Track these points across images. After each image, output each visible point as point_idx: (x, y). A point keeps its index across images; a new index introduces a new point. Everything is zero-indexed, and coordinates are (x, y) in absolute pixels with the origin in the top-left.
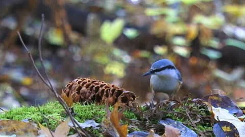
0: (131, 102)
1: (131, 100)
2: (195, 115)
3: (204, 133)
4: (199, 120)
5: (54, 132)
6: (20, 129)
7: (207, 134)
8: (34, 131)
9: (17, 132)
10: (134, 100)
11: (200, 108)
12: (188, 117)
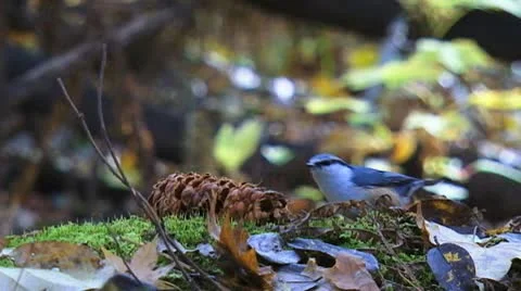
0: (278, 210)
1: (279, 207)
2: (394, 233)
3: (410, 266)
4: (401, 243)
5: (130, 261)
6: (65, 258)
7: (415, 268)
8: (92, 261)
9: (61, 263)
10: (284, 206)
11: (402, 222)
12: (380, 237)
